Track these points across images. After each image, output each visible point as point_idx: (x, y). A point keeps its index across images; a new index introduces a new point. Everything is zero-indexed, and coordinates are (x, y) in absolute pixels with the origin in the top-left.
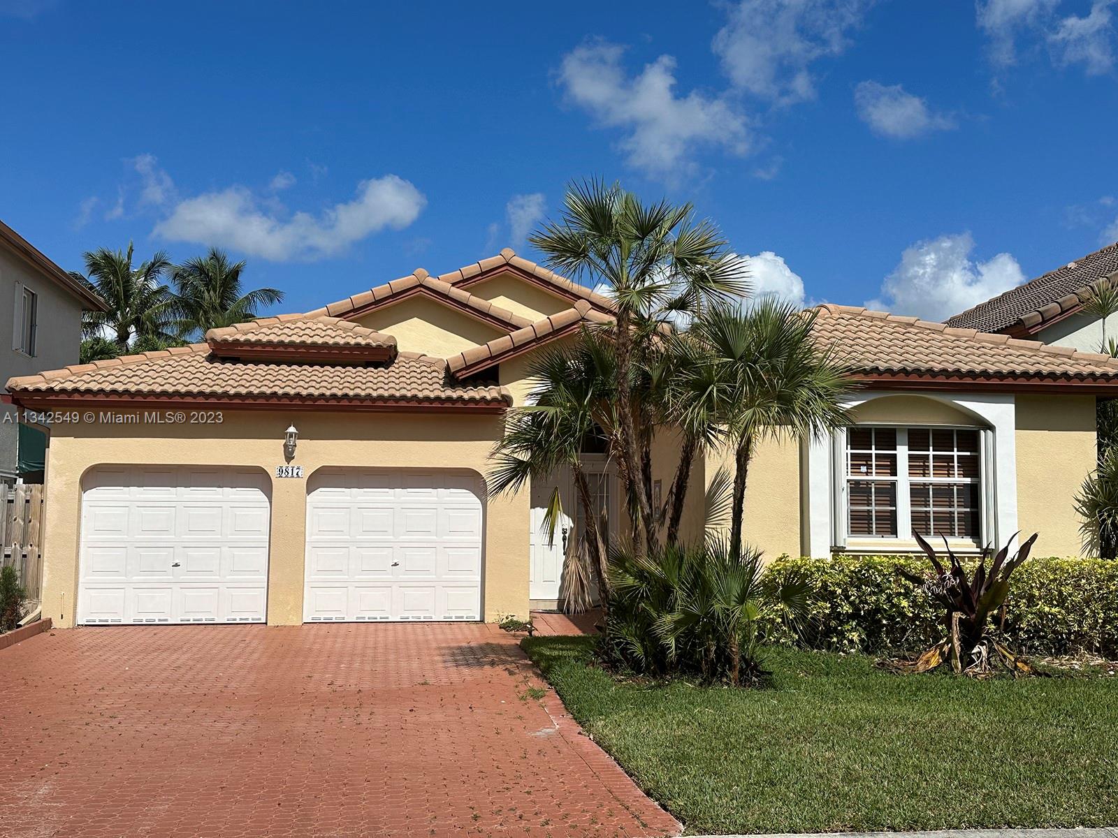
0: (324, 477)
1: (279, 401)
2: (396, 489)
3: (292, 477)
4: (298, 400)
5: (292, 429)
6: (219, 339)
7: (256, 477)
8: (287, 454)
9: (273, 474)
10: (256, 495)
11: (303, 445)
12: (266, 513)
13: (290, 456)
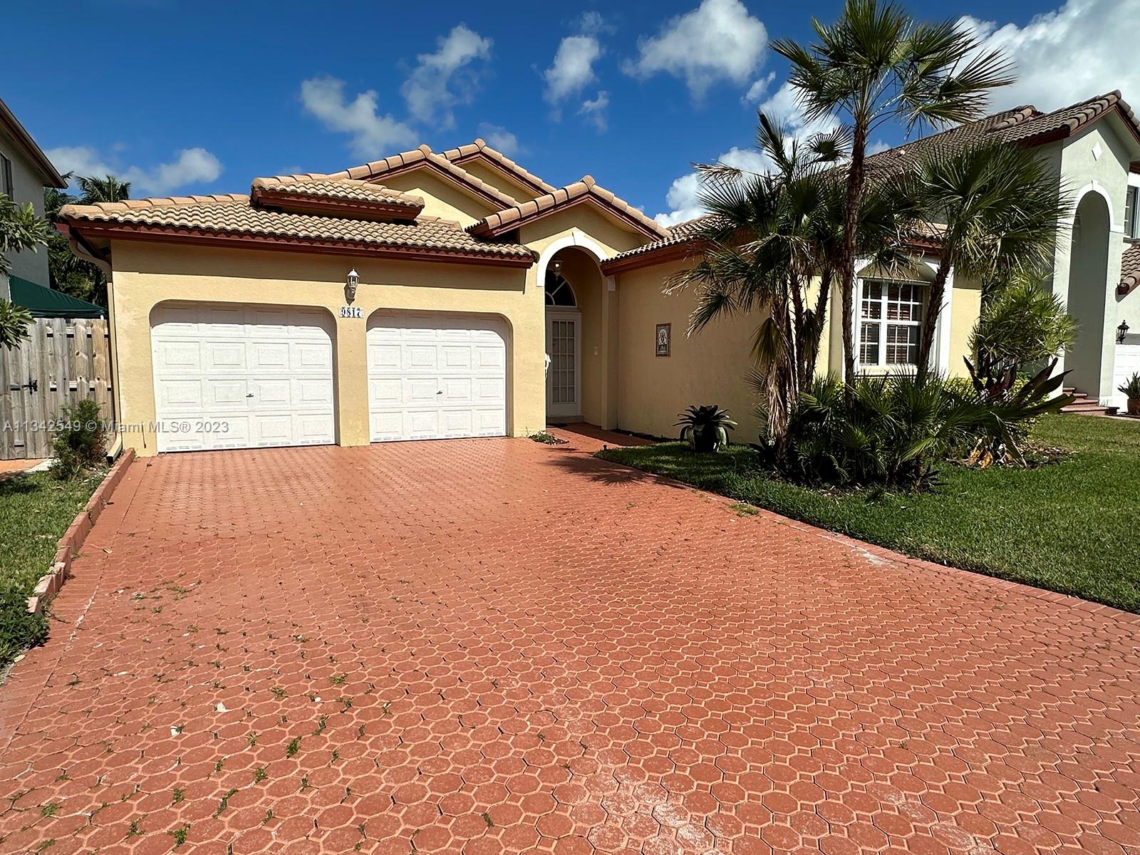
0: (383, 318)
1: (345, 246)
2: (437, 330)
3: (354, 317)
4: (362, 246)
5: (353, 273)
6: (267, 188)
7: (321, 317)
8: (348, 297)
9: (337, 314)
10: (319, 334)
11: (361, 290)
12: (328, 350)
13: (351, 298)
